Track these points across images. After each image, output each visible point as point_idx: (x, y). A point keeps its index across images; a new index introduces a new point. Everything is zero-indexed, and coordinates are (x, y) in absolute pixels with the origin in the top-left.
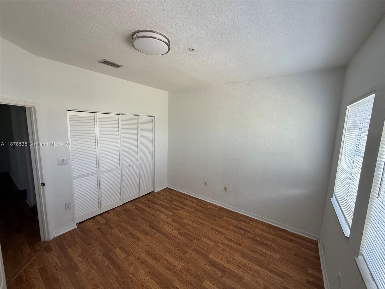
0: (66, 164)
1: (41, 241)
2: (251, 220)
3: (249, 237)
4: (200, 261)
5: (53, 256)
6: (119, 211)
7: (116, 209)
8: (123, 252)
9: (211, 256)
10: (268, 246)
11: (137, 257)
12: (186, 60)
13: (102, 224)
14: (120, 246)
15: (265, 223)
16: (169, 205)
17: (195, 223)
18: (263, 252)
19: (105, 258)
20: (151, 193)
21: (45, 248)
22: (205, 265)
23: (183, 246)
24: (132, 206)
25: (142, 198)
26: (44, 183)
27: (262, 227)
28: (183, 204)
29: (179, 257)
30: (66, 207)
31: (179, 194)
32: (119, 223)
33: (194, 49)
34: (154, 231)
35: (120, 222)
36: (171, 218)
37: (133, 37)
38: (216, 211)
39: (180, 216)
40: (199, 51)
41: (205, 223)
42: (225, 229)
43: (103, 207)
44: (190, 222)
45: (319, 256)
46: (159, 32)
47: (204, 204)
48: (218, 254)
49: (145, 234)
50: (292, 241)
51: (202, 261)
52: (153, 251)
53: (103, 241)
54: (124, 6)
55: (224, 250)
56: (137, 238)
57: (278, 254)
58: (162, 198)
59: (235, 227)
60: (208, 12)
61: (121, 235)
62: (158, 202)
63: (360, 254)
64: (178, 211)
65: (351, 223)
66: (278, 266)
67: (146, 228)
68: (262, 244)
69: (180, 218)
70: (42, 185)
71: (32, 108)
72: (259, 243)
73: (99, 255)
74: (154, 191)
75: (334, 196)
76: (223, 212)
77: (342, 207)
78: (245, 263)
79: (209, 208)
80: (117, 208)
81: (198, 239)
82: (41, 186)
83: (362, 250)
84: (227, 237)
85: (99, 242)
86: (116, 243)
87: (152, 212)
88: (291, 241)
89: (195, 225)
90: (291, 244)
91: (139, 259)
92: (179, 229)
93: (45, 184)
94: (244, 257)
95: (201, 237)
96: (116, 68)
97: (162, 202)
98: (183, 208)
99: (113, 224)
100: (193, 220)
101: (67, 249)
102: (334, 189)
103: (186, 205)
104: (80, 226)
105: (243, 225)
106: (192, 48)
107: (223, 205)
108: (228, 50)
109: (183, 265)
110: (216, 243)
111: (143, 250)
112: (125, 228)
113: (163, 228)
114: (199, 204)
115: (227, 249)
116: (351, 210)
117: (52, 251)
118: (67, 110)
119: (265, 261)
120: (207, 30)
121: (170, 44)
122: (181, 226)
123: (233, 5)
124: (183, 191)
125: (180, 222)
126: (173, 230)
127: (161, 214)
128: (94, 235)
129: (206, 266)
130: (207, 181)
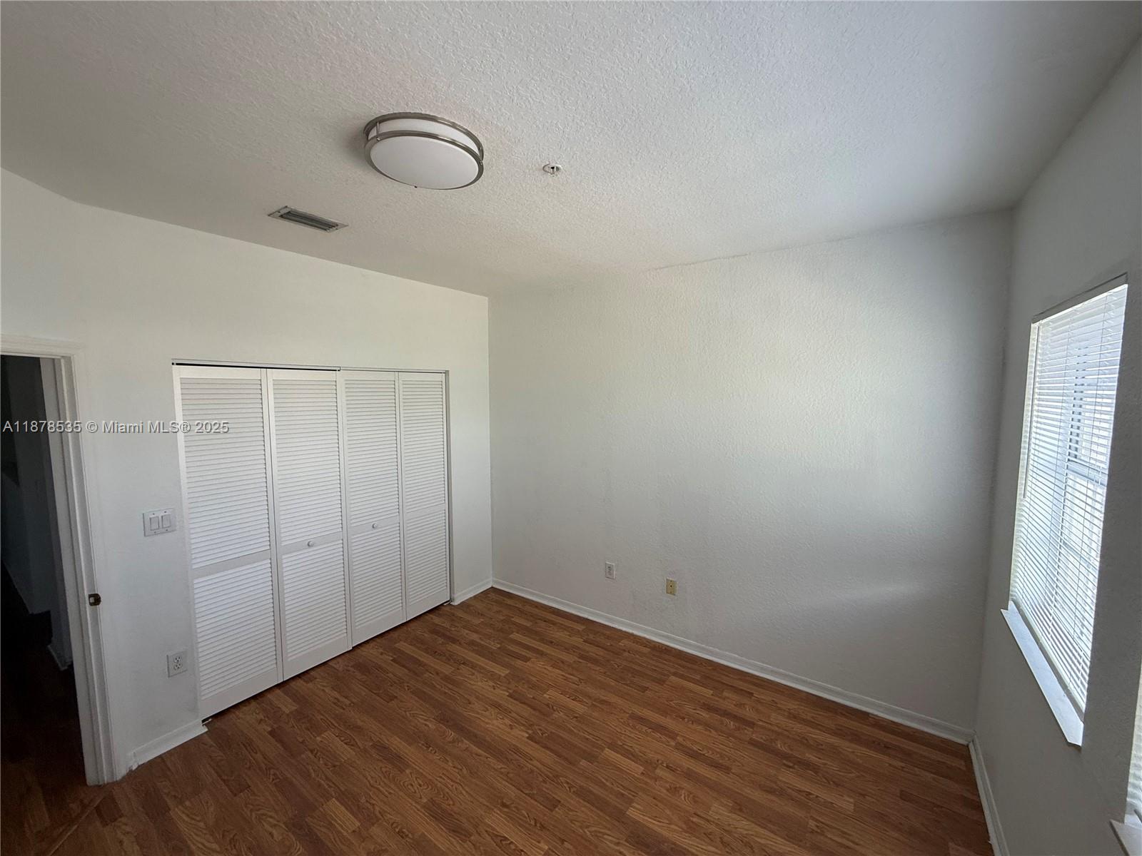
0: (170, 532)
1: (86, 785)
2: (755, 684)
3: (753, 743)
4: (600, 832)
5: (122, 837)
6: (341, 669)
7: (330, 663)
8: (352, 813)
9: (633, 813)
10: (815, 769)
11: (397, 827)
12: (534, 202)
13: (288, 715)
14: (343, 789)
15: (800, 691)
16: (499, 646)
17: (580, 701)
18: (800, 791)
19: (292, 836)
20: (442, 607)
21: (97, 808)
22: (618, 844)
23: (544, 782)
24: (382, 654)
25: (413, 625)
26: (97, 595)
27: (792, 706)
28: (542, 640)
29: (533, 822)
30: (171, 667)
31: (528, 608)
32: (342, 711)
33: (558, 169)
34: (451, 734)
35: (344, 709)
36: (505, 688)
37: (368, 135)
38: (645, 659)
39: (534, 679)
40: (573, 174)
41: (613, 699)
42: (676, 716)
43: (289, 660)
44: (565, 700)
45: (979, 796)
46: (447, 119)
47: (608, 638)
48: (659, 804)
49: (423, 745)
50: (888, 748)
51: (609, 832)
52: (449, 805)
53: (289, 776)
54: (332, 40)
55: (674, 790)
56: (397, 761)
57: (849, 796)
58: (476, 621)
59: (708, 708)
60: (596, 53)
61: (346, 753)
62: (465, 634)
63: (1128, 809)
64: (528, 663)
65: (1085, 700)
66: (851, 838)
67: (426, 725)
68: (794, 764)
69: (533, 686)
70: (92, 600)
71: (59, 360)
72: (784, 761)
73: (275, 825)
74: (451, 600)
75: (1011, 604)
76: (665, 660)
77: (1043, 640)
78: (745, 832)
79: (624, 651)
80: (335, 661)
81: (591, 758)
82: (88, 605)
83: (1134, 796)
84: (684, 743)
85: (273, 780)
86: (331, 781)
87: (447, 670)
88: (885, 748)
89: (580, 708)
90: (886, 758)
91: (403, 832)
92: (531, 725)
93: (100, 598)
94: (741, 810)
95: (602, 749)
96: (323, 232)
97: (475, 637)
98: (542, 654)
99: (323, 715)
100: (576, 691)
101: (170, 809)
102: (1011, 582)
103: (552, 642)
104: (216, 726)
105: (729, 701)
106: (553, 165)
107: (667, 637)
108: (661, 167)
109: (546, 847)
110: (650, 765)
111: (416, 802)
112: (359, 727)
113: (482, 724)
114: (591, 636)
115: (686, 785)
116: (1079, 654)
117: (120, 819)
118: (175, 362)
119: (808, 823)
120: (595, 108)
121: (485, 153)
122: (537, 714)
123: (672, 27)
124: (543, 597)
125: (533, 698)
126: (511, 727)
127: (473, 674)
128: (259, 756)
129: (622, 850)
130: (614, 564)
